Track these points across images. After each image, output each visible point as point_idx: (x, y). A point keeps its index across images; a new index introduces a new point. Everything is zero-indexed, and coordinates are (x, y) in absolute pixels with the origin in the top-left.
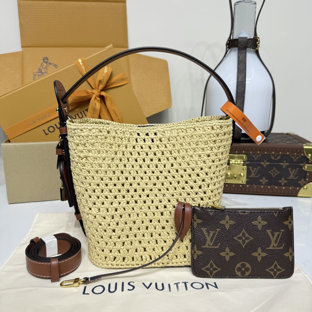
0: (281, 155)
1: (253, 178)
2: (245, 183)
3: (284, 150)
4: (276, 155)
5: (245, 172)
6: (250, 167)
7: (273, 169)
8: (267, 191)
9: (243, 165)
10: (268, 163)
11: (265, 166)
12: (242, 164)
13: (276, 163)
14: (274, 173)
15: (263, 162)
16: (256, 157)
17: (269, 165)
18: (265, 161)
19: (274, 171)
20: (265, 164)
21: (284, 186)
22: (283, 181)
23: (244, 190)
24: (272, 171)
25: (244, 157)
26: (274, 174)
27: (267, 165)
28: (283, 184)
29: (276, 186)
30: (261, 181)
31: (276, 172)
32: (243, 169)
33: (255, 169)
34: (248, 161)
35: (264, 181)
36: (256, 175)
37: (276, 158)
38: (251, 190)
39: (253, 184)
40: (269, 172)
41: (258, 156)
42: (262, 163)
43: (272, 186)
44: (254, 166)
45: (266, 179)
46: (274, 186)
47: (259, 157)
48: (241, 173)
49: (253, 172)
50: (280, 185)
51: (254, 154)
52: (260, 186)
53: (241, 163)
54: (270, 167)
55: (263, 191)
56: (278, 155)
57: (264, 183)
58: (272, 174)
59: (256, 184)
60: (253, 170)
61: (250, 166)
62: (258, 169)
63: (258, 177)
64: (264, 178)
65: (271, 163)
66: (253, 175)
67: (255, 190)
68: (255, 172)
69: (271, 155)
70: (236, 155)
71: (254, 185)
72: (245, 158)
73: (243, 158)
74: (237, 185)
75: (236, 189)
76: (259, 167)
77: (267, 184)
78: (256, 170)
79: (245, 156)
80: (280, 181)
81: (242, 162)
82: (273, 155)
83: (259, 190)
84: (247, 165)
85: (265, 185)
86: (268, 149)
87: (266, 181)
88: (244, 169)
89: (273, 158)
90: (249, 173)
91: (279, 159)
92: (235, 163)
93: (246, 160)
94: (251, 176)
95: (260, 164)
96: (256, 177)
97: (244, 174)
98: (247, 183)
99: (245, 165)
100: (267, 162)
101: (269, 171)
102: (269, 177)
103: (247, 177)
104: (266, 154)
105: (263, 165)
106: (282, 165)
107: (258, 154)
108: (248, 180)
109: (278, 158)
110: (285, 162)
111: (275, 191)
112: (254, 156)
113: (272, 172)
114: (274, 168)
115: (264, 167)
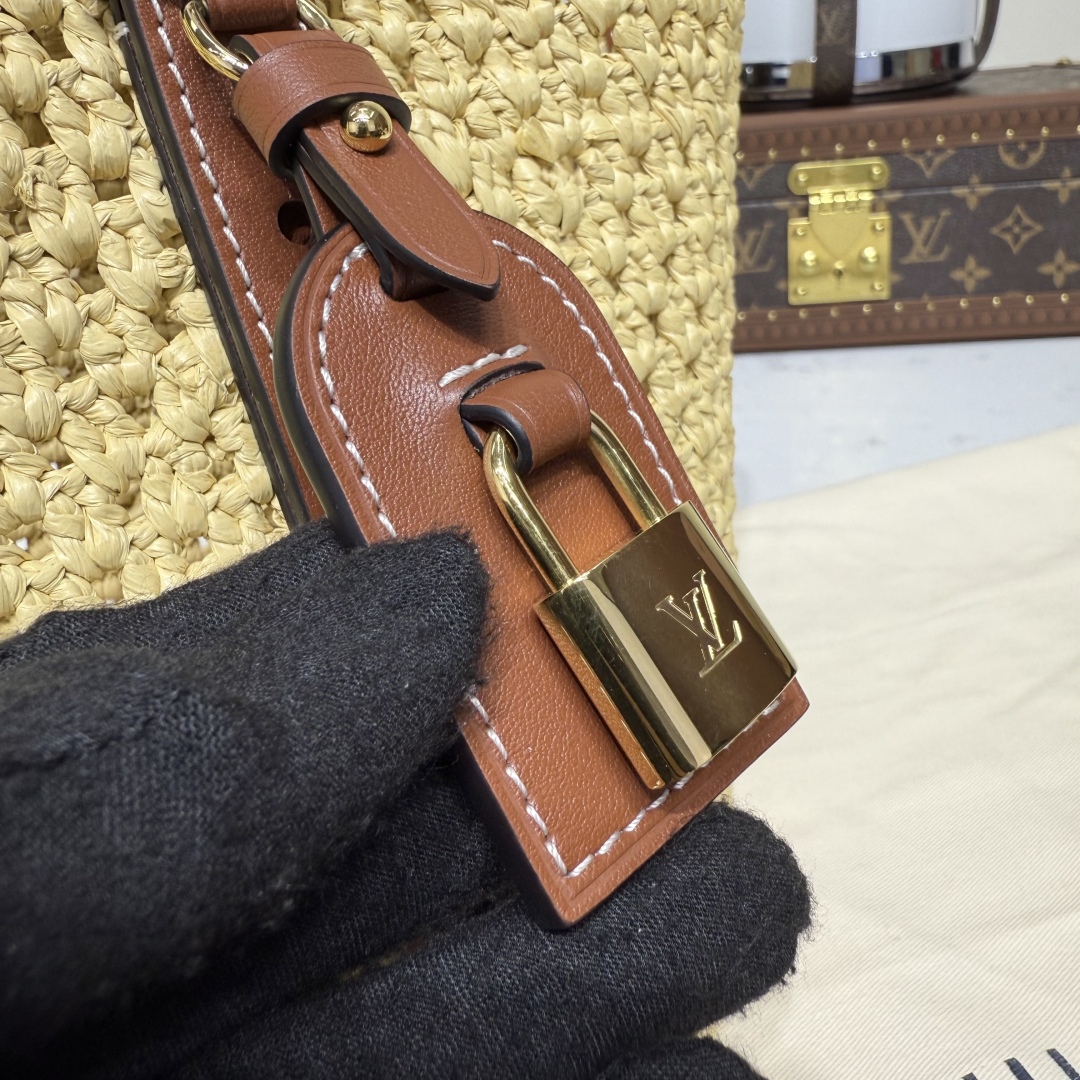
0: (1049, 141)
1: (922, 266)
2: (884, 295)
3: (1062, 116)
4: (1022, 147)
5: (884, 241)
6: (907, 218)
7: (1009, 212)
8: (986, 319)
9: (874, 208)
10: (988, 189)
11: (972, 203)
12: (867, 205)
13: (1024, 186)
14: (1018, 230)
15: (964, 183)
16: (929, 163)
17: (991, 195)
18: (975, 179)
19: (1018, 220)
20: (973, 193)
21: (1065, 288)
22: (1059, 268)
23: (880, 325)
24: (1009, 222)
25: (876, 171)
26: (1017, 238)
27: (984, 201)
28: (1059, 280)
29: (1028, 291)
30: (958, 275)
31: (1027, 228)
32: (874, 228)
33: (927, 224)
34: (892, 187)
35: (970, 274)
36: (937, 250)
37: (1022, 157)
38: (915, 323)
39: (919, 295)
40: (995, 231)
41: (938, 160)
42: (959, 191)
43: (1010, 295)
44: (921, 210)
45: (980, 264)
46: (1018, 295)
47: (943, 165)
48: (862, 251)
49: (918, 238)
50: (1046, 284)
51: (919, 152)
52: (951, 300)
53: (860, 201)
54: (996, 208)
55: (969, 320)
56: (1033, 145)
57: (970, 285)
58: (1008, 238)
59: (934, 295)
60: (918, 226)
61: (906, 209)
62: (941, 220)
63: (942, 257)
64: (971, 263)
65: (1002, 187)
66: (919, 253)
67: (933, 323)
68: (928, 237)
69: (1001, 149)
70: (838, 166)
71: (926, 298)
72: (881, 174)
73: (870, 173)
74: (851, 308)
75: (845, 326)
76: (945, 213)
77: (986, 288)
78: (933, 227)
79: (877, 167)
80: (1047, 269)
81: (867, 197)
82: (1011, 146)
83: (951, 320)
84: (893, 208)
85: (978, 292)
86: (985, 121)
87: (983, 273)
88: (878, 227)
89: (1009, 160)
90: (900, 242)
91: (1041, 162)
92: (833, 205)
93: (884, 181)
94: (913, 258)
95: (951, 196)
96: (933, 259)
97: (875, 250)
98: (897, 292)
99: (882, 206)
100: (984, 182)
101: (994, 222)
102: (994, 254)
103: (895, 266)
104: (975, 147)
105: (962, 200)
106: (1054, 193)
107: (939, 150)
108: (897, 278)
109: (1034, 158)
110: (1067, 172)
111: (1023, 317)
112: (920, 161)
113: (1008, 230)
114: (1018, 210)
115: (967, 209)
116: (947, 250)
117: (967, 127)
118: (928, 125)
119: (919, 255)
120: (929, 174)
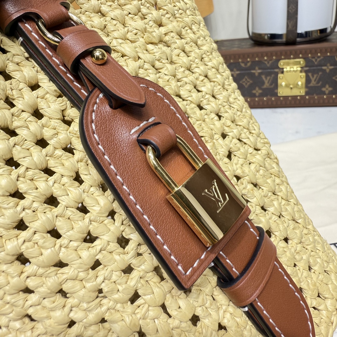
1: (314, 87)
2: (304, 94)
5: (304, 80)
6: (310, 74)
8: (331, 101)
9: (301, 72)
10: (332, 67)
11: (328, 71)
12: (299, 71)
15: (326, 65)
16: (316, 60)
17: (333, 69)
18: (328, 65)
23: (302, 102)
25: (302, 62)
27: (331, 70)
30: (324, 89)
32: (301, 77)
33: (315, 76)
34: (306, 66)
35: (327, 89)
36: (318, 83)
38: (312, 102)
39: (313, 94)
40: (334, 78)
41: (318, 60)
42: (324, 68)
44: (314, 72)
45: (330, 87)
47: (320, 61)
48: (298, 82)
49: (313, 80)
51: (314, 58)
52: (322, 96)
53: (297, 70)
54: (334, 72)
55: (326, 101)
57: (327, 92)
59: (317, 94)
60: (313, 76)
61: (310, 72)
62: (319, 75)
63: (319, 85)
64: (327, 86)
65: (336, 67)
66: (313, 83)
67: (317, 102)
68: (316, 79)
69: (336, 57)
70: (292, 61)
71: (315, 95)
72: (303, 63)
73: (300, 63)
74: (294, 97)
75: (293, 102)
76: (320, 73)
77: (331, 93)
78: (317, 77)
79: (302, 61)
81: (299, 69)
83: (321, 101)
84: (306, 72)
85: (329, 94)
86: (331, 50)
87: (330, 89)
90: (308, 80)
92: (290, 71)
93: (304, 65)
94: (311, 85)
95: (322, 69)
96: (317, 85)
97: (301, 82)
98: (307, 93)
99: (303, 71)
100: (331, 65)
101: (334, 76)
102: (333, 84)
103: (307, 87)
104: (329, 56)
105: (325, 70)
107: (319, 57)
108: (307, 90)
112: (314, 60)
115: (326, 72)
116: (321, 83)
117: (326, 51)
118: (316, 51)
119: (313, 84)
120: (316, 63)
